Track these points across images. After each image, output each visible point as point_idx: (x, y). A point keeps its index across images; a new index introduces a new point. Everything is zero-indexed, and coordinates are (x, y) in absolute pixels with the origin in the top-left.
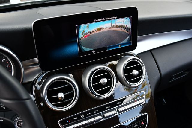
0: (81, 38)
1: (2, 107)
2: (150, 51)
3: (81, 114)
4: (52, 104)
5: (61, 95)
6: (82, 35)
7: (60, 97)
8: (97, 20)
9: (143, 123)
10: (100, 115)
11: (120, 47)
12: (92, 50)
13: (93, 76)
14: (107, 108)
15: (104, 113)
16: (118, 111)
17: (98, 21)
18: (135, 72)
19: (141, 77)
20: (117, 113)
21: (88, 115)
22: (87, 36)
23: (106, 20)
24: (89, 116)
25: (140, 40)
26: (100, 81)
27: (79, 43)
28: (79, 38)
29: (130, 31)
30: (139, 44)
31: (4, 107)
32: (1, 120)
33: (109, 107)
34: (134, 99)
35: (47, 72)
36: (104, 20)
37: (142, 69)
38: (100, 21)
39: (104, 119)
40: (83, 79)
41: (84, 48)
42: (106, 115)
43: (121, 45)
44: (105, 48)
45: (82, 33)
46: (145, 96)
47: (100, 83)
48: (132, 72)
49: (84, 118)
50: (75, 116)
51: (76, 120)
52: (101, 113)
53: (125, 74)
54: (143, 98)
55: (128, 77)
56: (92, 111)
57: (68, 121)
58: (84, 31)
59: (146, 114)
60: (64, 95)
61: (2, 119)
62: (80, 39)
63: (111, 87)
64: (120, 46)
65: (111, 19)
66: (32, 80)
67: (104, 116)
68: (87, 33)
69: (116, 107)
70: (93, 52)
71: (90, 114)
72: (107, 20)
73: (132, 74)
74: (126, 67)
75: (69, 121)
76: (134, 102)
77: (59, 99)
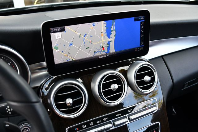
1: (8, 112)
2: (162, 57)
3: (91, 121)
4: (60, 110)
5: (69, 101)
7: (69, 103)
10: (110, 122)
13: (103, 82)
14: (117, 115)
15: (114, 121)
16: (129, 119)
18: (147, 78)
19: (153, 84)
20: (128, 121)
21: (97, 122)
24: (98, 124)
25: (152, 45)
26: (110, 87)
31: (9, 112)
32: (7, 126)
33: (119, 115)
34: (145, 107)
35: (55, 77)
37: (154, 75)
39: (114, 128)
40: (92, 85)
42: (117, 123)
46: (157, 104)
47: (110, 88)
48: (144, 78)
49: (93, 126)
50: (84, 124)
51: (84, 128)
52: (111, 121)
53: (136, 80)
54: (156, 106)
55: (139, 84)
56: (102, 119)
57: (76, 129)
59: (159, 122)
60: (73, 101)
61: (8, 124)
63: (122, 93)
66: (39, 85)
67: (114, 124)
69: (127, 115)
71: (100, 121)
73: (144, 80)
74: (137, 73)
75: (78, 129)
76: (146, 110)
77: (68, 105)
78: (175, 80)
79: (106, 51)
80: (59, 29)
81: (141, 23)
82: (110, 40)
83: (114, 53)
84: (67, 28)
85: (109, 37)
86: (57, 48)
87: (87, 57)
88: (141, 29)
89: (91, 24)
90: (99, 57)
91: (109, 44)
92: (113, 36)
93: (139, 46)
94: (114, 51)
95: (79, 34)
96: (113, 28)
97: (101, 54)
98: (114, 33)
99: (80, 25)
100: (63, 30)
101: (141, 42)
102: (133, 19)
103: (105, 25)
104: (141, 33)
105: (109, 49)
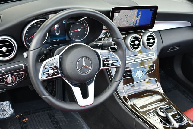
2: (159, 31)
9: (152, 69)
13: (132, 39)
18: (152, 41)
19: (154, 44)
20: (140, 60)
25: (157, 24)
30: (155, 25)
46: (154, 55)
47: (135, 43)
48: (150, 41)
52: (133, 59)
53: (147, 41)
55: (148, 43)
59: (154, 64)
63: (139, 47)
74: (147, 37)
78: (164, 45)
79: (135, 24)
80: (118, 11)
81: (153, 12)
82: (138, 19)
83: (138, 26)
84: (121, 11)
85: (137, 18)
86: (115, 20)
87: (126, 26)
88: (153, 15)
89: (131, 10)
90: (131, 27)
91: (136, 21)
92: (139, 17)
93: (150, 24)
94: (138, 25)
95: (125, 14)
96: (140, 13)
97: (132, 25)
98: (140, 16)
99: (127, 10)
100: (119, 12)
101: (151, 22)
102: (150, 9)
103: (137, 11)
104: (152, 17)
105: (136, 23)
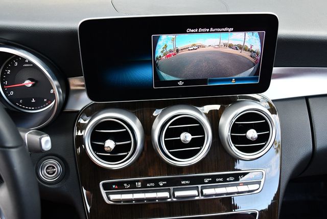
0: (160, 57)
2: (307, 98)
3: (138, 181)
4: (96, 154)
6: (162, 52)
7: (108, 147)
8: (193, 31)
11: (233, 83)
12: (179, 81)
14: (183, 182)
16: (202, 193)
17: (193, 33)
19: (264, 145)
20: (198, 196)
21: (148, 185)
22: (170, 56)
23: (209, 32)
24: (149, 187)
27: (156, 65)
28: (156, 56)
29: (259, 58)
33: (187, 182)
36: (206, 32)
38: (198, 32)
41: (163, 74)
43: (237, 80)
44: (204, 81)
45: (162, 50)
46: (263, 180)
50: (128, 183)
51: (126, 189)
52: (172, 188)
54: (259, 183)
56: (156, 182)
57: (114, 186)
58: (166, 46)
59: (257, 212)
60: (115, 144)
62: (157, 59)
64: (233, 81)
65: (219, 32)
67: (174, 195)
68: (171, 51)
69: (200, 186)
70: (180, 83)
71: (153, 184)
72: (212, 32)
73: (246, 135)
74: (236, 121)
75: (116, 187)
76: (237, 185)
